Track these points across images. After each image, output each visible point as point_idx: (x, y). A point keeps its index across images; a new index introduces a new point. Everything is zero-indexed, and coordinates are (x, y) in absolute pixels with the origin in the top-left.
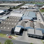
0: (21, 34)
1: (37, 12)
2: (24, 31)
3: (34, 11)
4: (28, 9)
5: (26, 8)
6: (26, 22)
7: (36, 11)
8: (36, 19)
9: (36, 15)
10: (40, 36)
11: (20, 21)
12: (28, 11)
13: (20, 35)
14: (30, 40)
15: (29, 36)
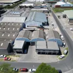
0: (26, 51)
1: (48, 13)
2: (30, 46)
4: (33, 8)
5: (31, 7)
6: (32, 31)
7: (46, 11)
8: (48, 24)
9: (47, 18)
10: (55, 51)
11: (21, 29)
13: (24, 53)
14: (40, 58)
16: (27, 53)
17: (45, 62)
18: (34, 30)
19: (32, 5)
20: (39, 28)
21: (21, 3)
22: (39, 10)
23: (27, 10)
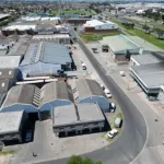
1: (72, 43)
2: (37, 122)
3: (61, 41)
4: (36, 33)
6: (40, 85)
7: (67, 39)
8: (74, 67)
9: (71, 54)
12: (38, 41)
15: (62, 135)
16: (32, 140)
17: (77, 154)
18: (44, 83)
19: (33, 27)
20: (56, 77)
21: (6, 24)
22: (51, 37)
23: (23, 38)
